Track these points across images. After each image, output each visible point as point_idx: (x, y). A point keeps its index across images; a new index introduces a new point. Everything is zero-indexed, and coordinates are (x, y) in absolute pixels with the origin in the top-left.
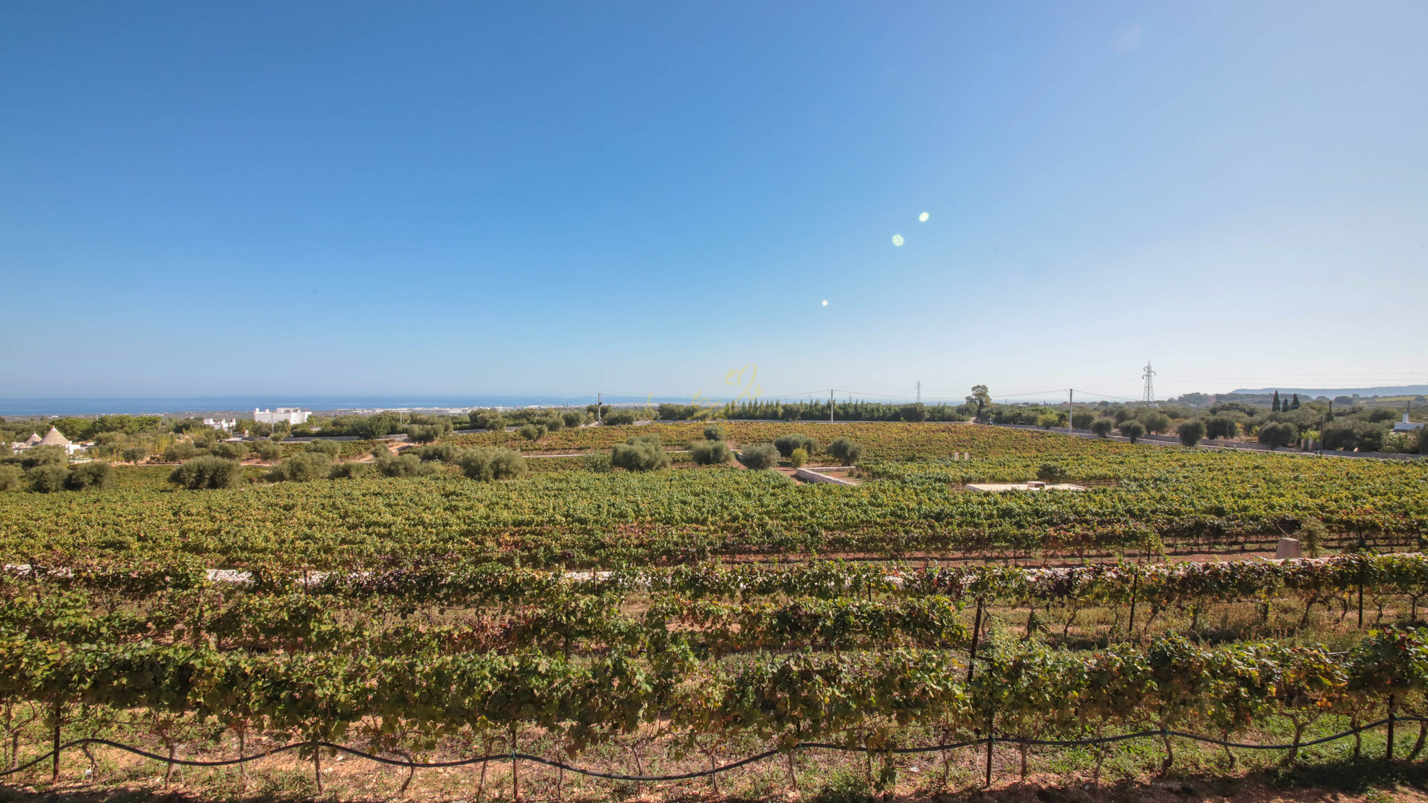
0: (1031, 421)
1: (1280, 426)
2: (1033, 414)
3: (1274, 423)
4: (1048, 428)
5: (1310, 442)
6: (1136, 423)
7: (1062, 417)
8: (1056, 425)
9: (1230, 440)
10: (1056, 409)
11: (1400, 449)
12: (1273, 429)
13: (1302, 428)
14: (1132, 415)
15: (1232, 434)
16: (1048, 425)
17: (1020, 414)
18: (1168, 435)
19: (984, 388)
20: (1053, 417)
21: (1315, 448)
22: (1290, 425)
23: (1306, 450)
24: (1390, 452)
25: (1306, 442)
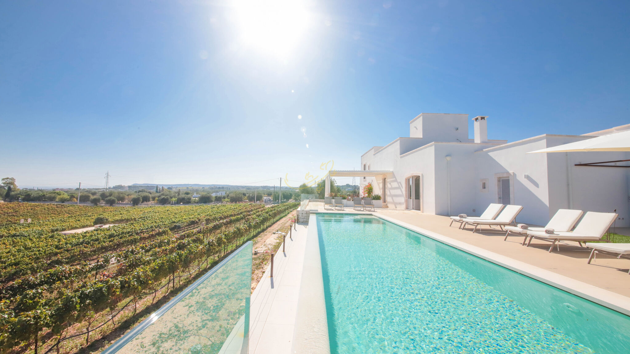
0: (52, 199)
1: (166, 197)
2: (53, 195)
3: (164, 196)
4: (63, 202)
5: (173, 202)
6: (112, 198)
7: (72, 197)
8: (68, 201)
9: (148, 203)
10: (66, 192)
11: (195, 202)
12: (163, 199)
13: (171, 198)
14: (108, 194)
15: (149, 201)
16: (63, 201)
17: (44, 195)
18: (125, 202)
19: (13, 179)
20: (66, 196)
21: (175, 204)
22: (168, 197)
23: (172, 204)
24: (193, 203)
25: (172, 202)
